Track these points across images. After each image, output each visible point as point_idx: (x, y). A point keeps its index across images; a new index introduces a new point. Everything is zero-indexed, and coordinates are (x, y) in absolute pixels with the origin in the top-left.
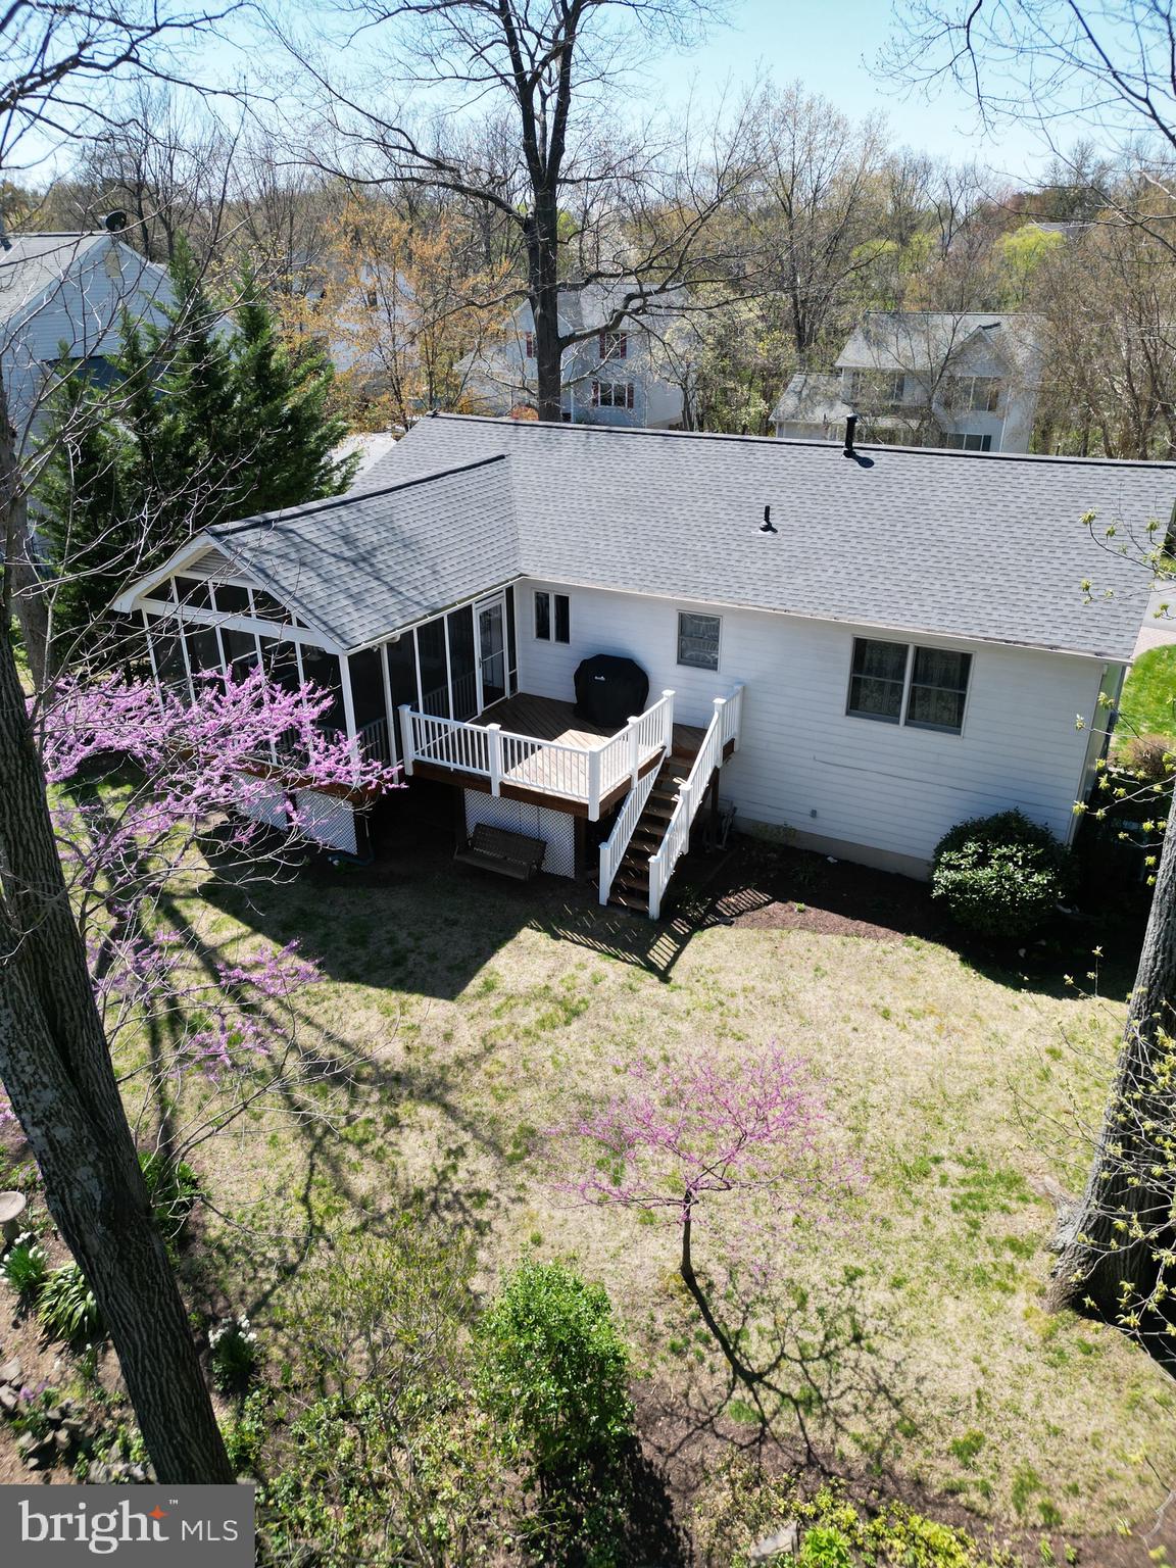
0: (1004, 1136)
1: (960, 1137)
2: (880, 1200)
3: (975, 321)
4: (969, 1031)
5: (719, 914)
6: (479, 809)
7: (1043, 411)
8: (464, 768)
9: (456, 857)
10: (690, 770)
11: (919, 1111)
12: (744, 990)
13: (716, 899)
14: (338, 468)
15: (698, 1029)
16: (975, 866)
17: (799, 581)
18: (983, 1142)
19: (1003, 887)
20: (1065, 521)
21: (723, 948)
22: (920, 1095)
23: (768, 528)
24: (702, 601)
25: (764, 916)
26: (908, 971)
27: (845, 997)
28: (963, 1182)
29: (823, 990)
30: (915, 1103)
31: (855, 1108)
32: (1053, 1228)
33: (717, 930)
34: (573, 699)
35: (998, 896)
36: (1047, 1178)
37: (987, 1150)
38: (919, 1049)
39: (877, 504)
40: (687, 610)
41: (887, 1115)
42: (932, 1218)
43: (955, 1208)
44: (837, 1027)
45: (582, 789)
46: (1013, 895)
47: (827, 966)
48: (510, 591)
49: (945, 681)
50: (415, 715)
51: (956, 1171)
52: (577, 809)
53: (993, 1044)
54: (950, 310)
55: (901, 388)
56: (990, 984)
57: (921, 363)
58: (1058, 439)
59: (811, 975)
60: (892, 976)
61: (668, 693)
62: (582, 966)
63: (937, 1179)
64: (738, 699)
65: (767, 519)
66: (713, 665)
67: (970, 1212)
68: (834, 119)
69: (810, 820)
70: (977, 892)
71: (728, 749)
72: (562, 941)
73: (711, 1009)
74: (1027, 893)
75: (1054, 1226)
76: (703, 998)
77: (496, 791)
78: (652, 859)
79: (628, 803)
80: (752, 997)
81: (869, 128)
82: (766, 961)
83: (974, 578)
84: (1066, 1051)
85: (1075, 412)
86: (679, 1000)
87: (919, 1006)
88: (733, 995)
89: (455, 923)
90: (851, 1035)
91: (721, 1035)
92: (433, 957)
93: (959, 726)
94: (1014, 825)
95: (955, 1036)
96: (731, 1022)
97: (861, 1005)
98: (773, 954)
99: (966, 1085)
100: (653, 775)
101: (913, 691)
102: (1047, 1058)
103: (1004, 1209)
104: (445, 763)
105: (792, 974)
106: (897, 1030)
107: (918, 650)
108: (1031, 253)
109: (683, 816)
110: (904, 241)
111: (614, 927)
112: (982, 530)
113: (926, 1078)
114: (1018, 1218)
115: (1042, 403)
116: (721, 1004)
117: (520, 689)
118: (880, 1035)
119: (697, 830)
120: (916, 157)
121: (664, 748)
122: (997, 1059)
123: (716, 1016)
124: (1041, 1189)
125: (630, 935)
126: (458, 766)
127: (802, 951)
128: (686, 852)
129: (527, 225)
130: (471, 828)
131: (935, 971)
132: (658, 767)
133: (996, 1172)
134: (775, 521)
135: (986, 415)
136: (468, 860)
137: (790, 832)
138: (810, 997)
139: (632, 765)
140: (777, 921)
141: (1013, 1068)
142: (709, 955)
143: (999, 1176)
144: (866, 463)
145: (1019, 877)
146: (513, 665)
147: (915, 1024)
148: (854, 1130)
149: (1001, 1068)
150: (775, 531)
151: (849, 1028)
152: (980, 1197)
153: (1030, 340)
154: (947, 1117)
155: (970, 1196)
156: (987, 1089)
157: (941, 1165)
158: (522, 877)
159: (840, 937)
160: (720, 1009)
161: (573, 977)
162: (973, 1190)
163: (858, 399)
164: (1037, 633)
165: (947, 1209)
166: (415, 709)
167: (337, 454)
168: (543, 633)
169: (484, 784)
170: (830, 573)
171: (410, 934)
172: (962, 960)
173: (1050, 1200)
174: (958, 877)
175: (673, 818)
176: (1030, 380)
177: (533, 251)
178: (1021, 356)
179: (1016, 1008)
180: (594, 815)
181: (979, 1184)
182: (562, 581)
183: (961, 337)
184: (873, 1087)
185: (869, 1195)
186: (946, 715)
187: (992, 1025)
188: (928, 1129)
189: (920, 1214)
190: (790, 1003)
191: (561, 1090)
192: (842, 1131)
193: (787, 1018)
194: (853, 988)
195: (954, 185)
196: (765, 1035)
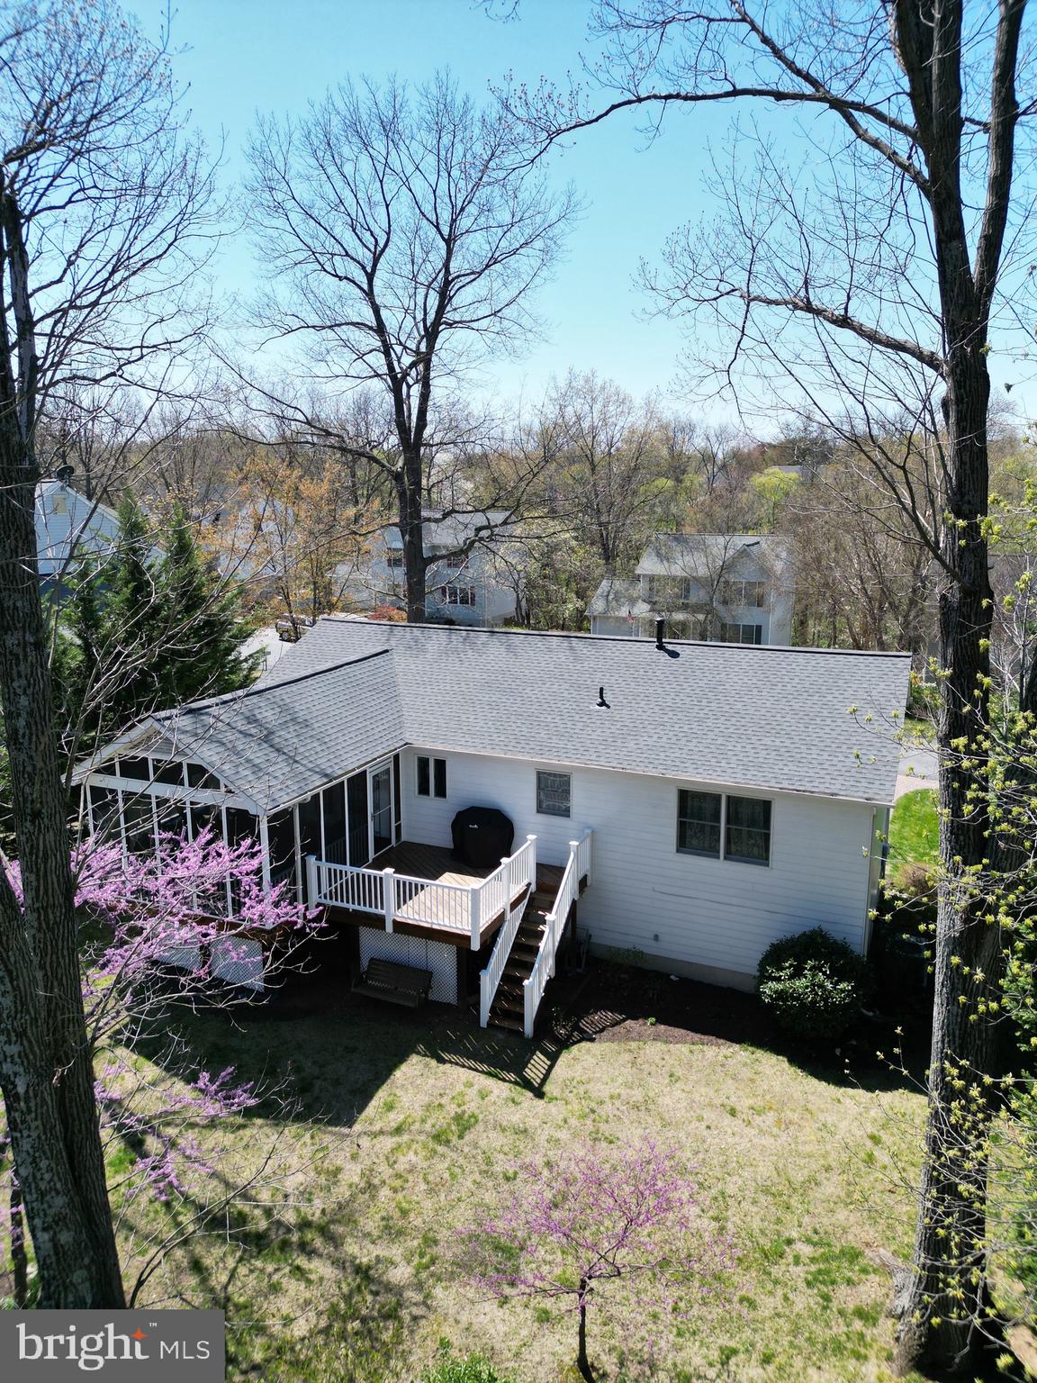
0: (842, 1215)
1: (806, 1220)
2: (745, 1282)
3: (741, 540)
4: (803, 1123)
5: (582, 1031)
6: (371, 944)
7: (798, 607)
8: (362, 908)
9: (353, 990)
10: (552, 903)
11: (770, 1198)
12: (612, 1097)
13: (580, 1019)
14: (246, 660)
15: (575, 1135)
16: (791, 977)
17: (631, 745)
18: (826, 1222)
19: (817, 994)
20: (830, 697)
21: (591, 1061)
22: (769, 1183)
23: (603, 704)
24: (555, 761)
25: (623, 1031)
26: (746, 1073)
27: (697, 1099)
28: (813, 1260)
29: (678, 1094)
30: (766, 1191)
31: (716, 1199)
32: (891, 1296)
33: (583, 1044)
34: (451, 846)
35: (814, 1002)
36: (882, 1250)
37: (830, 1229)
38: (763, 1142)
39: (685, 685)
40: (542, 768)
41: (743, 1204)
42: (791, 1296)
43: (809, 1284)
44: (693, 1125)
45: (465, 922)
46: (826, 1000)
47: (679, 1072)
48: (396, 757)
49: (752, 823)
50: (319, 863)
51: (806, 1250)
52: (460, 941)
53: (824, 1134)
54: (721, 532)
55: (688, 590)
56: (814, 1081)
57: (702, 572)
58: (813, 628)
59: (667, 1081)
60: (734, 1078)
61: (531, 837)
62: (470, 1085)
63: (791, 1259)
64: (588, 842)
65: (601, 697)
66: (566, 813)
67: (821, 1287)
68: (622, 396)
69: (653, 943)
70: (797, 999)
71: (583, 883)
73: (585, 1116)
74: (837, 999)
75: (892, 1293)
76: (576, 1107)
77: (389, 928)
78: (526, 982)
79: (503, 934)
80: (617, 1103)
81: (648, 404)
82: (628, 1070)
83: (767, 741)
84: (885, 1137)
85: (824, 608)
86: (556, 1111)
87: (759, 1103)
88: (602, 1103)
89: (354, 1050)
90: (706, 1133)
91: (595, 1139)
92: (337, 1082)
93: (767, 859)
94: (820, 940)
95: (792, 1128)
96: (603, 1127)
97: (710, 1105)
98: (634, 1064)
99: (806, 1172)
100: (522, 908)
101: (728, 831)
102: (869, 1143)
103: (849, 1282)
104: (344, 905)
105: (651, 1080)
106: (743, 1125)
107: (729, 798)
108: (776, 489)
109: (548, 944)
110: (679, 481)
111: (492, 1048)
112: (768, 704)
113: (772, 1168)
114: (862, 1288)
115: (799, 601)
116: (593, 1111)
117: (404, 838)
118: (730, 1131)
119: (562, 955)
120: (683, 419)
121: (529, 885)
122: (828, 1147)
123: (589, 1122)
124: (878, 1261)
125: (508, 1055)
126: (356, 907)
127: (657, 1059)
128: (553, 976)
129: (398, 477)
130: (365, 963)
131: (769, 1072)
132: (526, 901)
133: (839, 1248)
134: (607, 699)
135: (755, 609)
136: (364, 992)
137: (639, 954)
138: (667, 1100)
139: (505, 899)
140: (634, 1034)
141: (843, 1155)
142: (578, 1067)
143: (842, 1251)
144: (674, 655)
145: (830, 986)
146: (398, 818)
147: (758, 1120)
148: (716, 1219)
149: (833, 1155)
150: (608, 707)
151: (704, 1125)
152: (828, 1272)
153: (784, 555)
154: (794, 1202)
155: (820, 1272)
156: (824, 1175)
157: (793, 1246)
158: (411, 1005)
159: (687, 1046)
160: (592, 1116)
161: (462, 1094)
162: (822, 1266)
163: (656, 599)
164: (821, 785)
165: (802, 1285)
166: (319, 859)
167: (245, 650)
168: (423, 790)
169: (378, 922)
170: (655, 739)
171: (314, 1063)
172: (790, 1061)
173: (886, 1270)
174: (780, 987)
175: (542, 945)
176: (788, 585)
177: (402, 495)
178: (779, 566)
179: (839, 1101)
180: (476, 946)
181: (827, 1260)
182: (440, 748)
183: (731, 552)
184: (728, 1178)
185: (735, 1278)
186: (756, 850)
187: (821, 1117)
188: (779, 1213)
189: (780, 1292)
190: (651, 1107)
191: (459, 1200)
192: (706, 1221)
193: (650, 1120)
194: (703, 1090)
195: (713, 439)
196: (633, 1138)
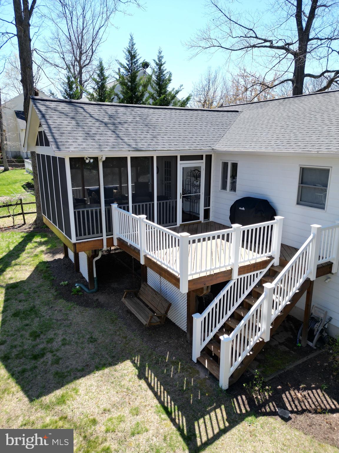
13: (286, 389)
40: (306, 164)
61: (278, 218)
71: (325, 269)
72: (143, 383)
79: (227, 289)
104: (127, 240)
109: (263, 308)
111: (188, 383)
117: (212, 219)
121: (271, 257)
125: (196, 396)
132: (265, 271)
146: (207, 204)
168: (224, 187)
